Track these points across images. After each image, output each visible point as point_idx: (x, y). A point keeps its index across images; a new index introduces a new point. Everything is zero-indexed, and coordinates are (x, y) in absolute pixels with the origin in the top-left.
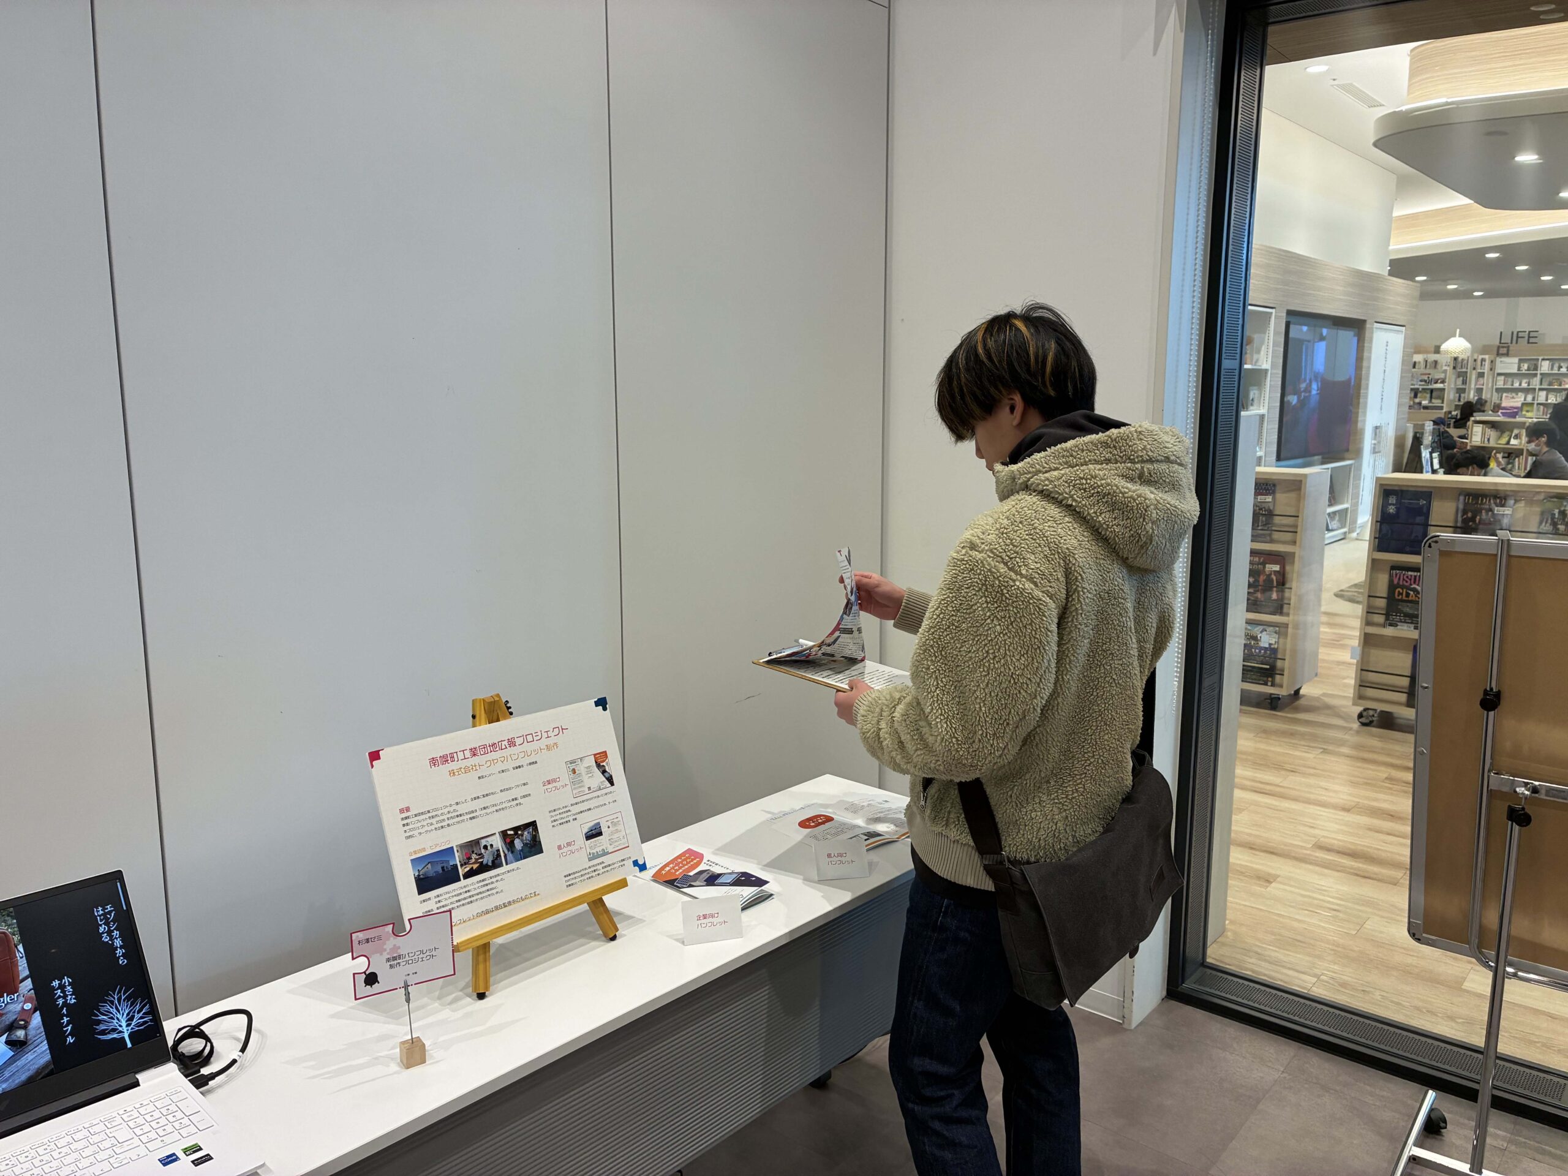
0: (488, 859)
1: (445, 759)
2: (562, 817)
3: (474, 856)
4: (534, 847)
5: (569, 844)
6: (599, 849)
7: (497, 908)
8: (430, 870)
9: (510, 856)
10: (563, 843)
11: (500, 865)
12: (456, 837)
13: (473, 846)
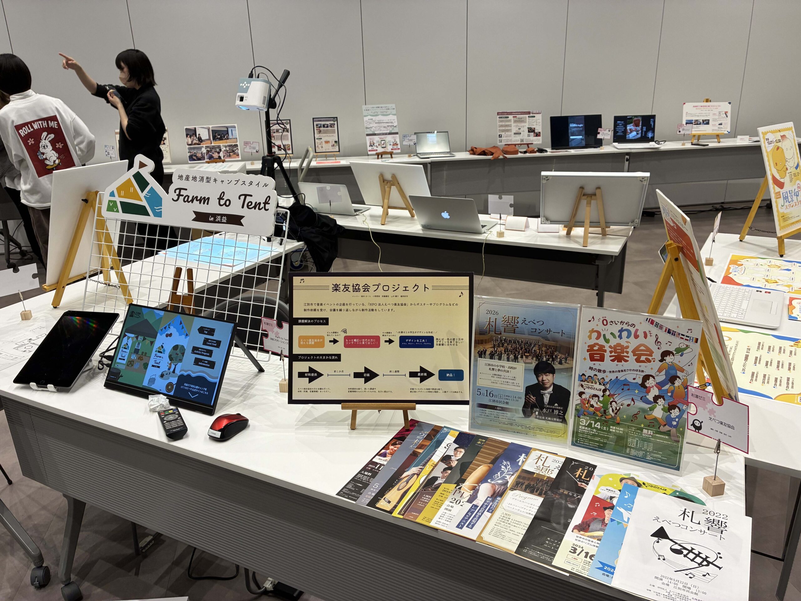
0: (699, 123)
1: (696, 106)
2: (714, 120)
4: (708, 123)
6: (720, 127)
7: (700, 131)
8: (688, 122)
9: (704, 123)
10: (714, 124)
11: (702, 125)
12: (694, 118)
13: (697, 121)
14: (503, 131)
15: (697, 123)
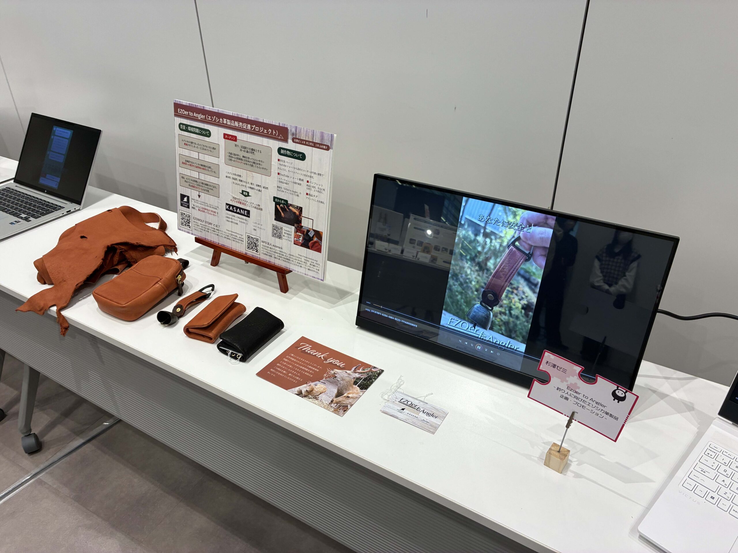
14: (194, 184)
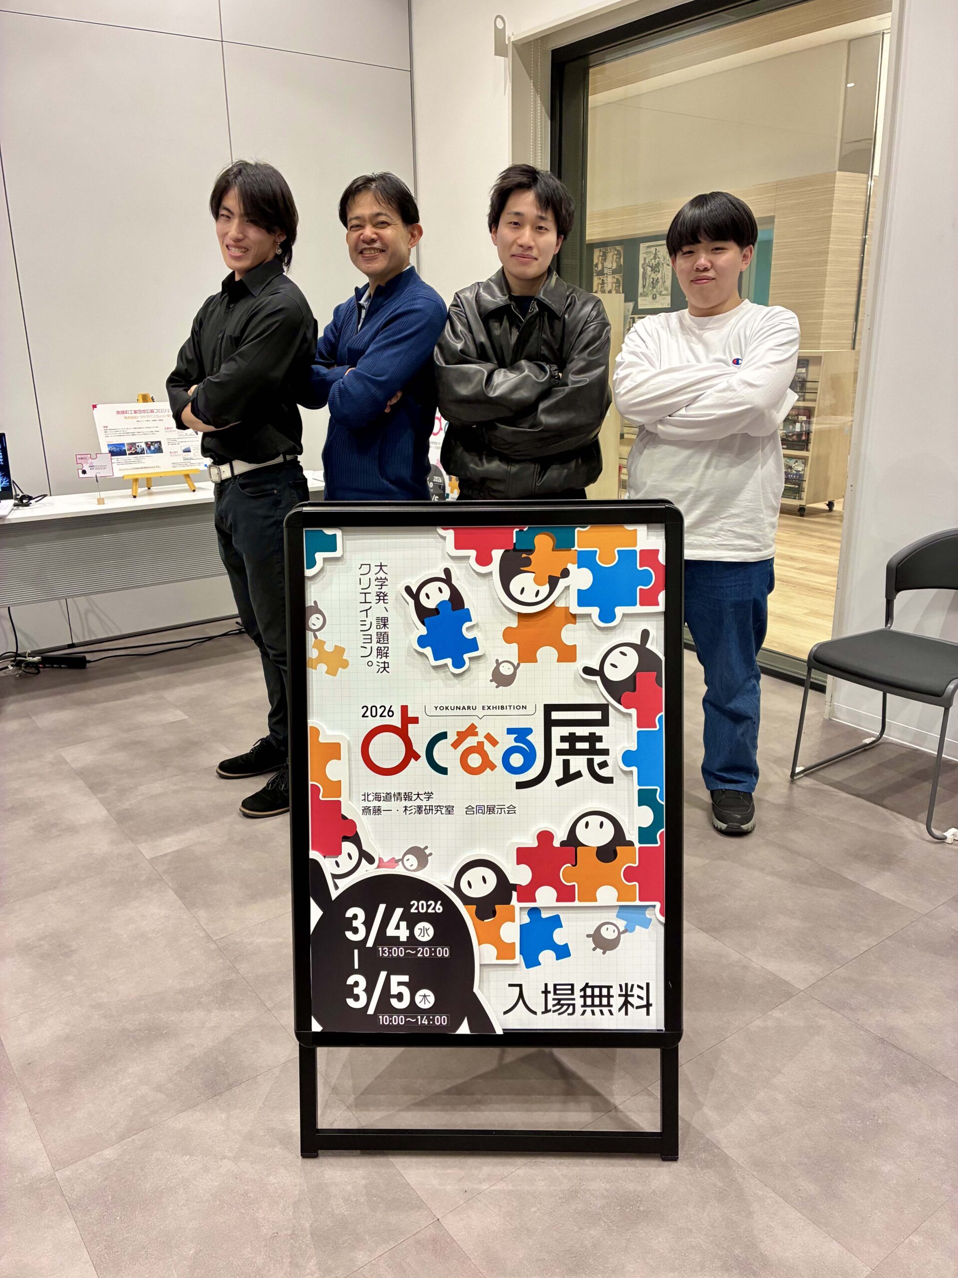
0: (139, 450)
1: (123, 412)
2: (172, 442)
3: (133, 448)
4: (159, 450)
5: (175, 452)
6: (189, 457)
7: (141, 468)
8: (114, 449)
9: (148, 451)
10: (172, 451)
11: (144, 453)
12: (126, 440)
13: (133, 445)
15: (134, 450)
